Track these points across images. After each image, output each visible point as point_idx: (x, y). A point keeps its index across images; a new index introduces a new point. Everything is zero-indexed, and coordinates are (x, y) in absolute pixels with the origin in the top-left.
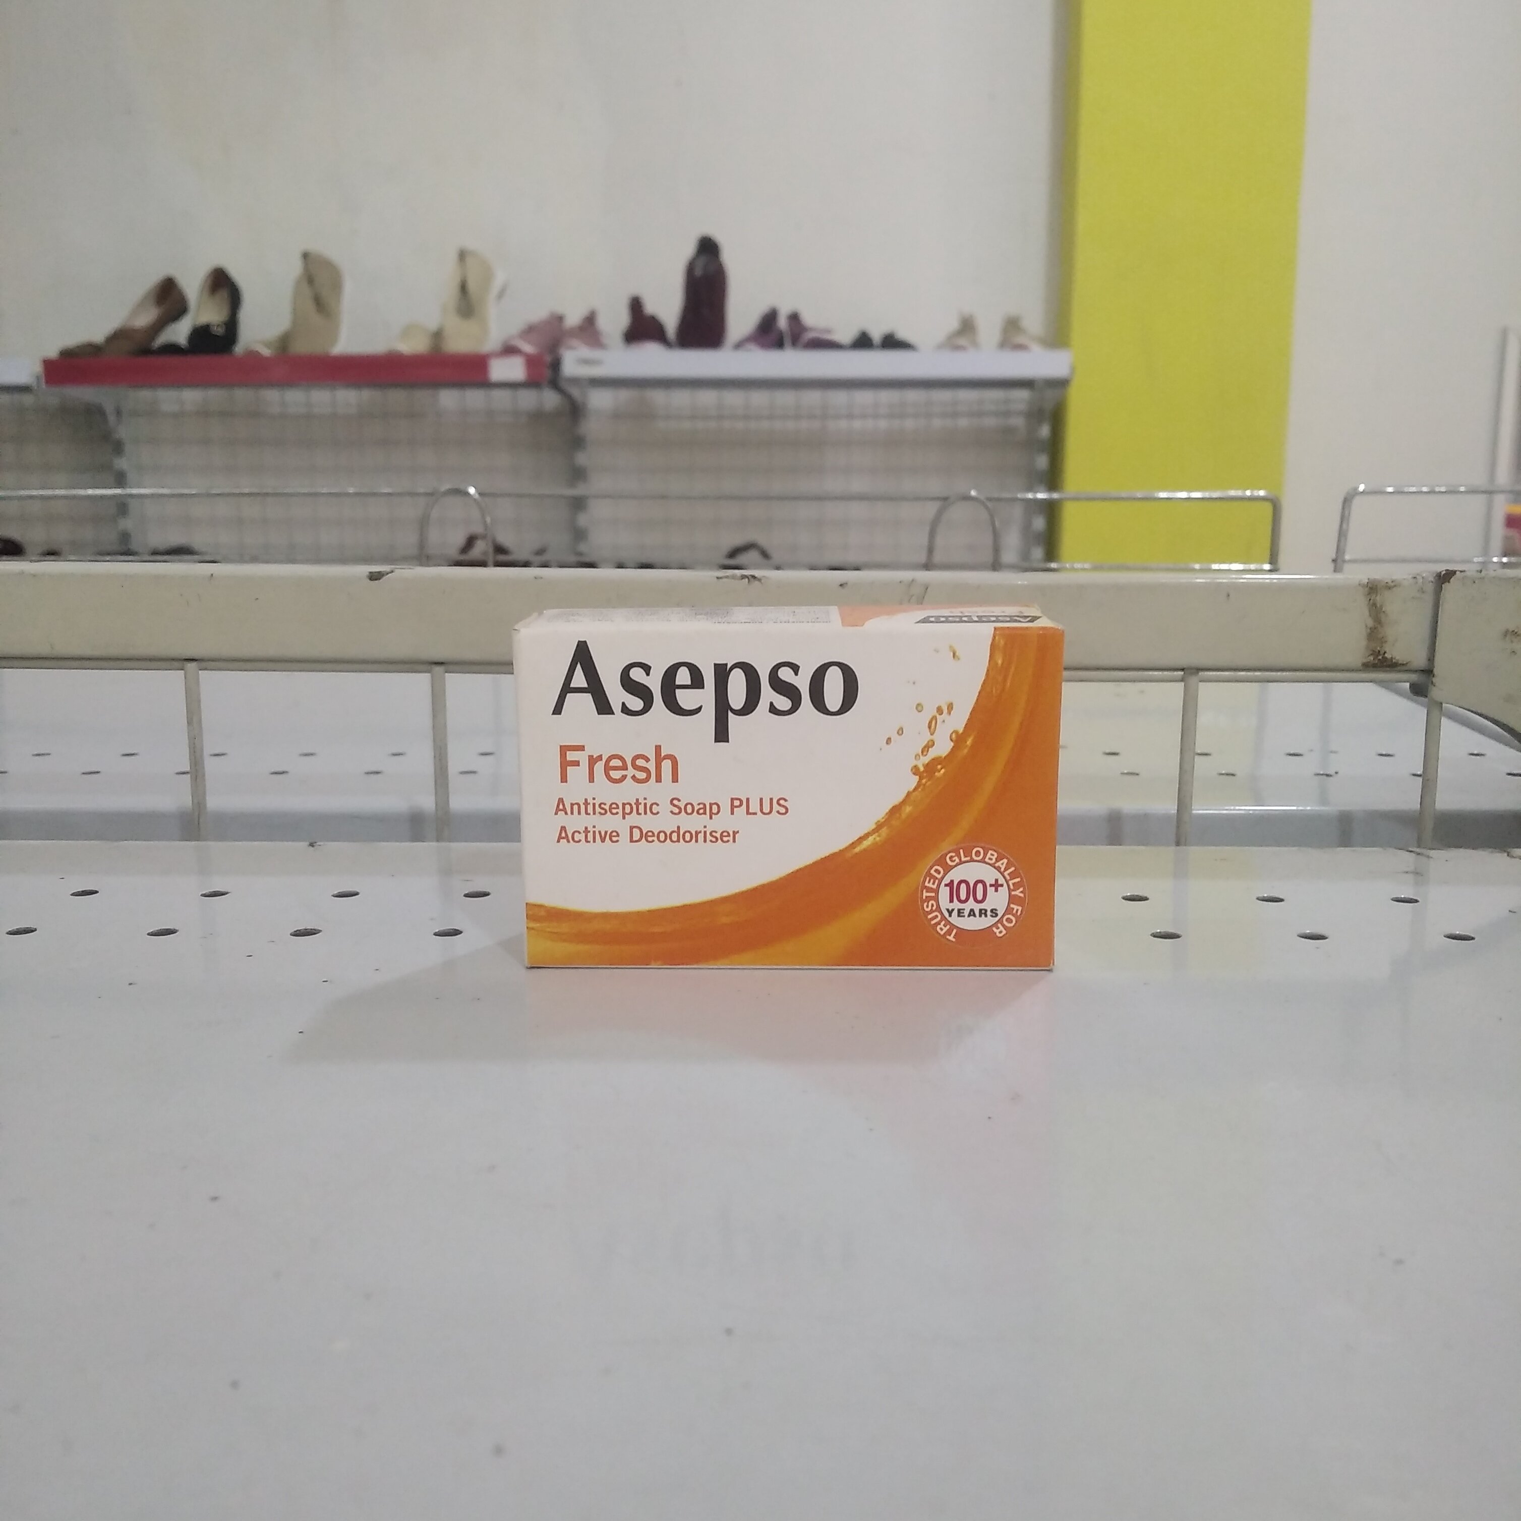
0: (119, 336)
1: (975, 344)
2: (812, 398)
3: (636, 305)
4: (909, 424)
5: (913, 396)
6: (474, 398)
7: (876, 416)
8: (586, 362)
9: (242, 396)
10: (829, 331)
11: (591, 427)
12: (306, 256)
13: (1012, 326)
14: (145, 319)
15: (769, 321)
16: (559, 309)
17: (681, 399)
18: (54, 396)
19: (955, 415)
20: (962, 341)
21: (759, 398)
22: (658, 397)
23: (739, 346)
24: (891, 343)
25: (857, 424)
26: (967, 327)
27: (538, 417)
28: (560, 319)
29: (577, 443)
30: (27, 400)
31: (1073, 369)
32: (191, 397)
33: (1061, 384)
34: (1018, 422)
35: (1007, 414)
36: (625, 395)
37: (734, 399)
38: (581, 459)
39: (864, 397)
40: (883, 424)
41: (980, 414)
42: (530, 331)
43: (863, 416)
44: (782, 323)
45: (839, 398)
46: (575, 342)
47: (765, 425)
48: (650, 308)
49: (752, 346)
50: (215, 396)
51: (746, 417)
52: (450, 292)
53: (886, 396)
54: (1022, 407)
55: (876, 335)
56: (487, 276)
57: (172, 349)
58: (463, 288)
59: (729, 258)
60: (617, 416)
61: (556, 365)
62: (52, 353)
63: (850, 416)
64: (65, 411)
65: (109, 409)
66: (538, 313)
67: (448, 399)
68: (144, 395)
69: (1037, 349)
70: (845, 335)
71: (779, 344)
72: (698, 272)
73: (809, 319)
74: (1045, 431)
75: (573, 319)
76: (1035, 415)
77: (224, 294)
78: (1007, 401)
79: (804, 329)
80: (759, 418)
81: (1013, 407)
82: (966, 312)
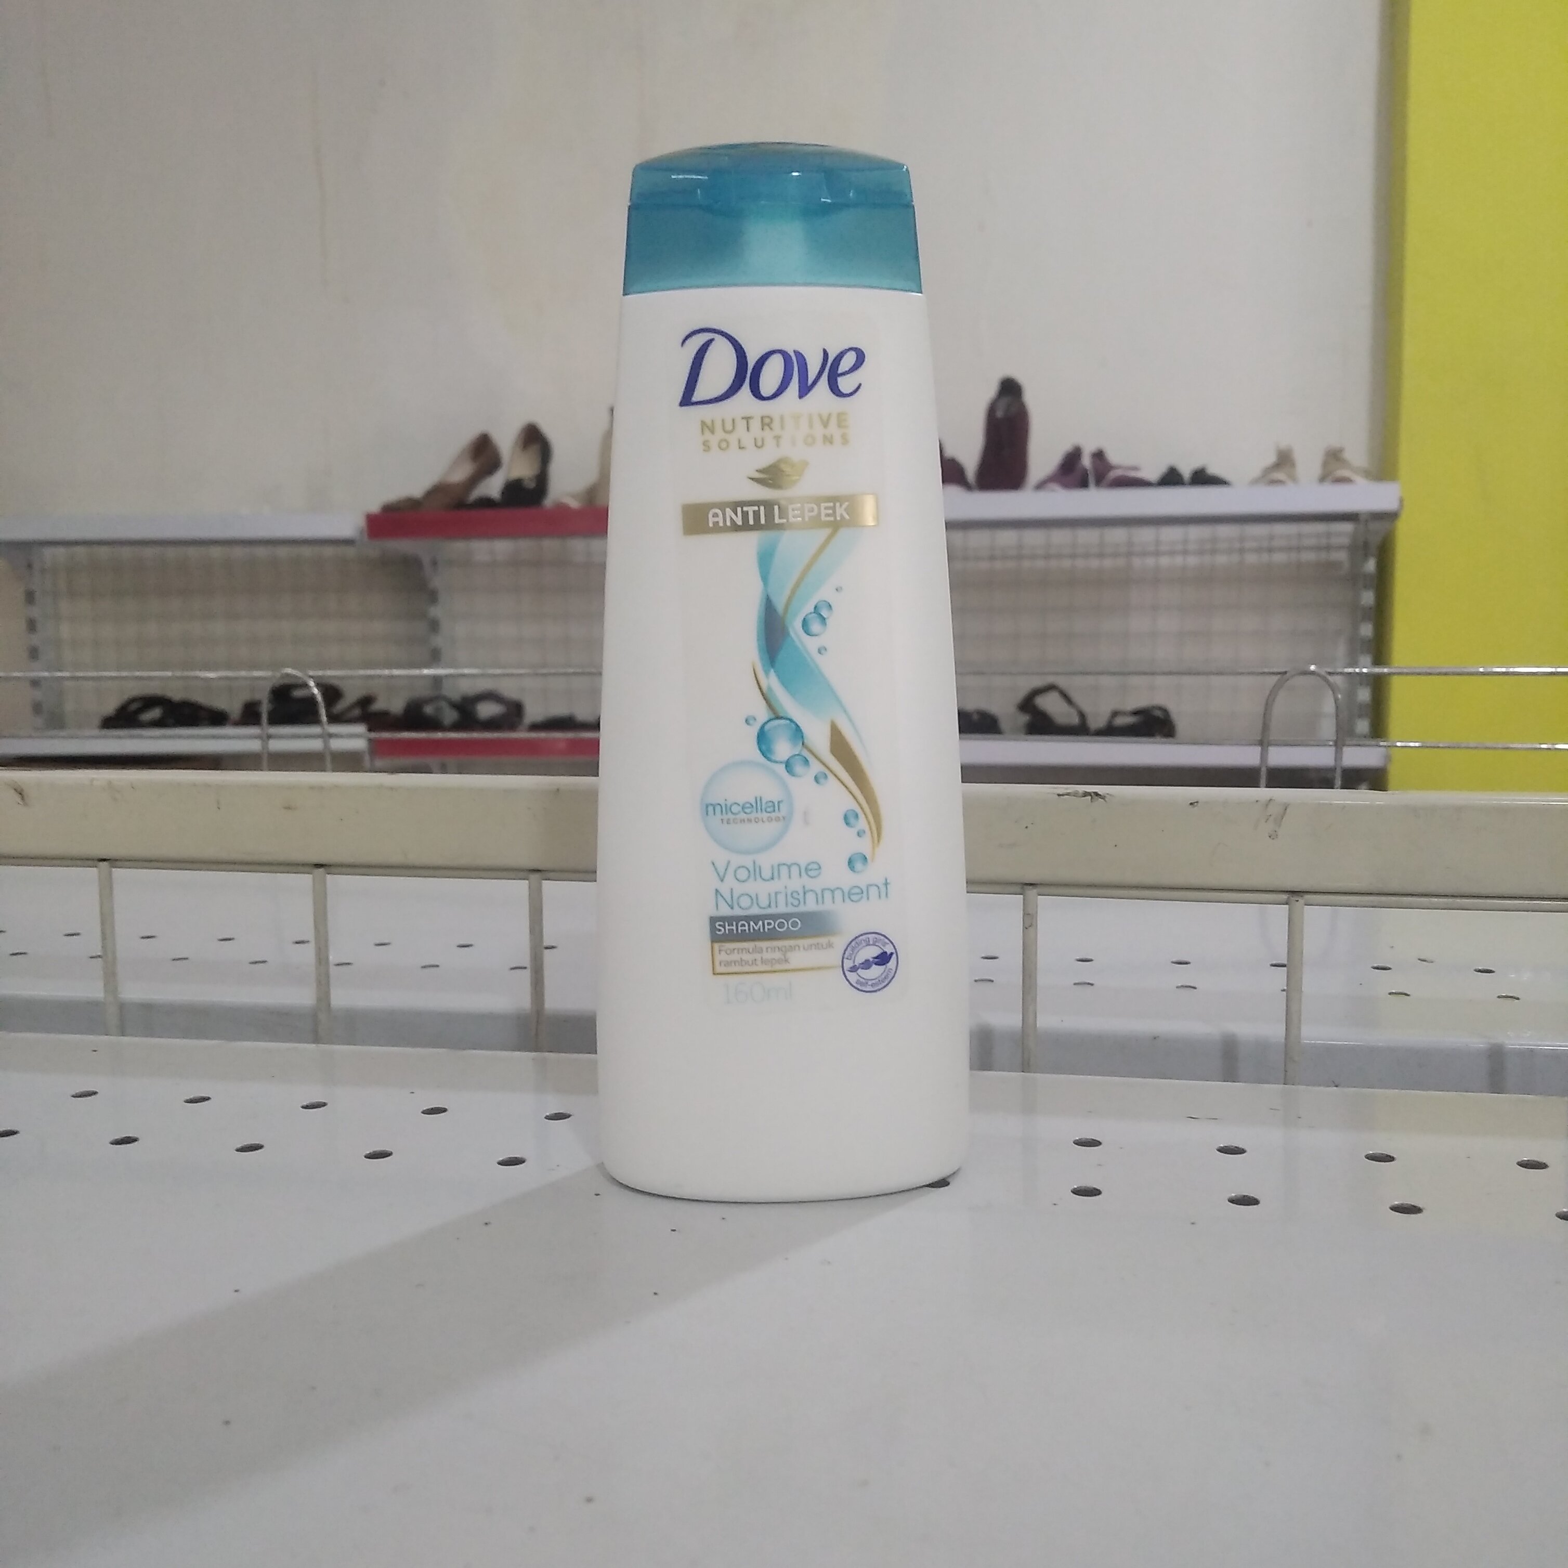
0: (438, 490)
2: (1117, 535)
4: (1221, 560)
5: (1224, 531)
7: (1185, 552)
9: (550, 545)
10: (1135, 468)
13: (1334, 457)
14: (461, 474)
15: (1072, 458)
17: (979, 539)
18: (375, 548)
19: (1270, 550)
20: (1278, 476)
21: (1060, 537)
23: (1041, 486)
24: (1201, 478)
25: (1165, 561)
26: (1284, 460)
30: (350, 552)
31: (1401, 501)
32: (502, 547)
33: (1390, 517)
34: (1342, 556)
35: (1328, 548)
37: (1034, 538)
39: (1171, 534)
40: (1192, 561)
41: (1299, 549)
43: (1172, 553)
44: (1086, 461)
45: (1145, 535)
47: (1067, 563)
48: (951, 451)
49: (1054, 486)
50: (525, 546)
51: (1047, 557)
53: (1195, 533)
54: (1346, 541)
55: (1186, 472)
57: (486, 503)
59: (1032, 400)
62: (374, 507)
63: (1157, 554)
64: (385, 562)
65: (426, 560)
68: (457, 547)
69: (1360, 481)
70: (1152, 473)
71: (1083, 484)
72: (1000, 414)
73: (1113, 457)
74: (1371, 566)
76: (1359, 549)
77: (535, 449)
78: (1329, 535)
79: (1109, 467)
80: (1059, 556)
81: (1335, 541)
82: (1284, 444)
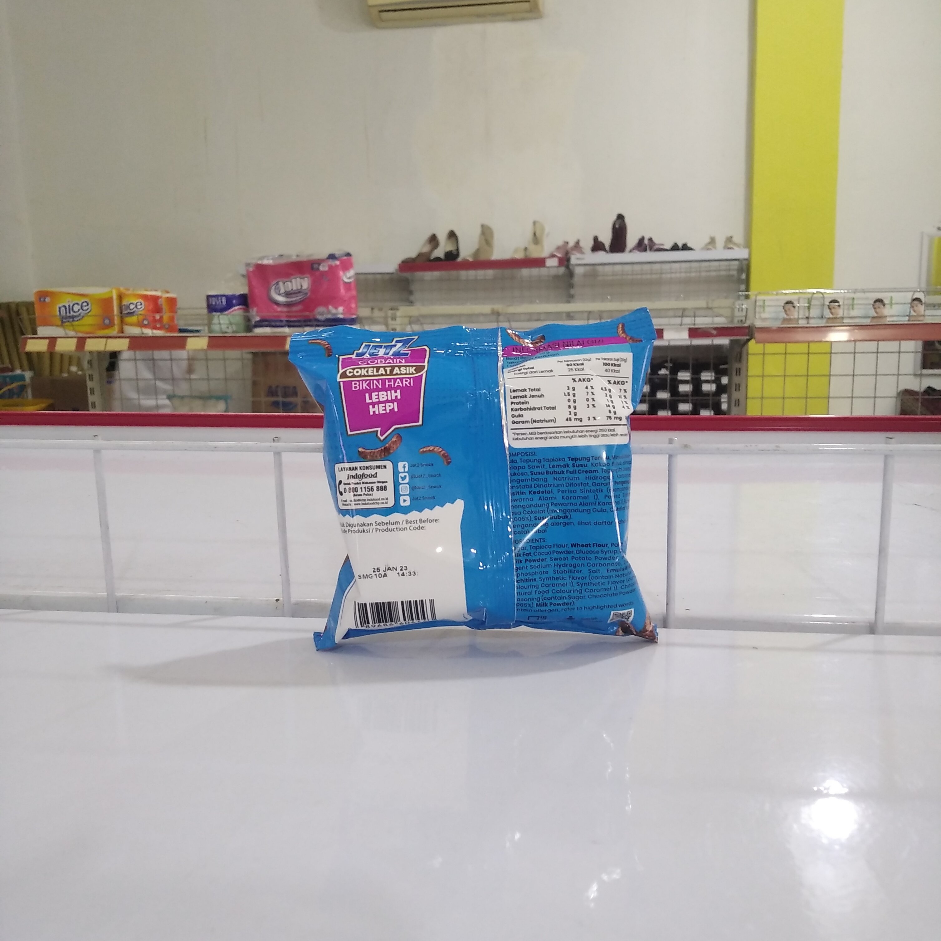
0: (420, 255)
1: (715, 248)
2: (657, 267)
3: (596, 239)
4: (693, 275)
5: (694, 265)
6: (535, 271)
7: (681, 272)
8: (578, 259)
9: (454, 273)
10: (662, 245)
11: (576, 280)
12: (483, 226)
13: (729, 240)
14: (426, 249)
15: (641, 241)
16: (567, 240)
17: (608, 269)
19: (710, 270)
20: (710, 247)
21: (637, 268)
22: (600, 268)
23: (631, 251)
24: (685, 248)
25: (673, 276)
26: (712, 241)
27: (556, 277)
28: (567, 243)
29: (571, 286)
31: (751, 255)
32: (436, 274)
33: (748, 260)
34: (735, 273)
35: (729, 270)
36: (588, 268)
37: (628, 268)
38: (572, 291)
39: (676, 266)
40: (683, 275)
41: (720, 270)
42: (558, 248)
43: (676, 273)
44: (646, 242)
45: (666, 267)
46: (574, 252)
47: (639, 277)
48: (600, 239)
49: (635, 251)
50: (445, 273)
51: (633, 274)
52: (530, 235)
53: (684, 265)
54: (736, 267)
55: (680, 245)
56: (543, 229)
57: (438, 259)
58: (535, 234)
59: (628, 221)
60: (585, 275)
61: (568, 260)
62: (401, 261)
63: (671, 273)
65: (411, 279)
66: (560, 243)
67: (525, 272)
68: (420, 274)
69: (737, 248)
70: (668, 246)
71: (645, 250)
72: (617, 226)
73: (656, 240)
74: (744, 276)
75: (572, 244)
76: (740, 270)
77: (453, 239)
78: (729, 265)
79: (655, 244)
80: (637, 274)
81: (732, 267)
82: (712, 235)
